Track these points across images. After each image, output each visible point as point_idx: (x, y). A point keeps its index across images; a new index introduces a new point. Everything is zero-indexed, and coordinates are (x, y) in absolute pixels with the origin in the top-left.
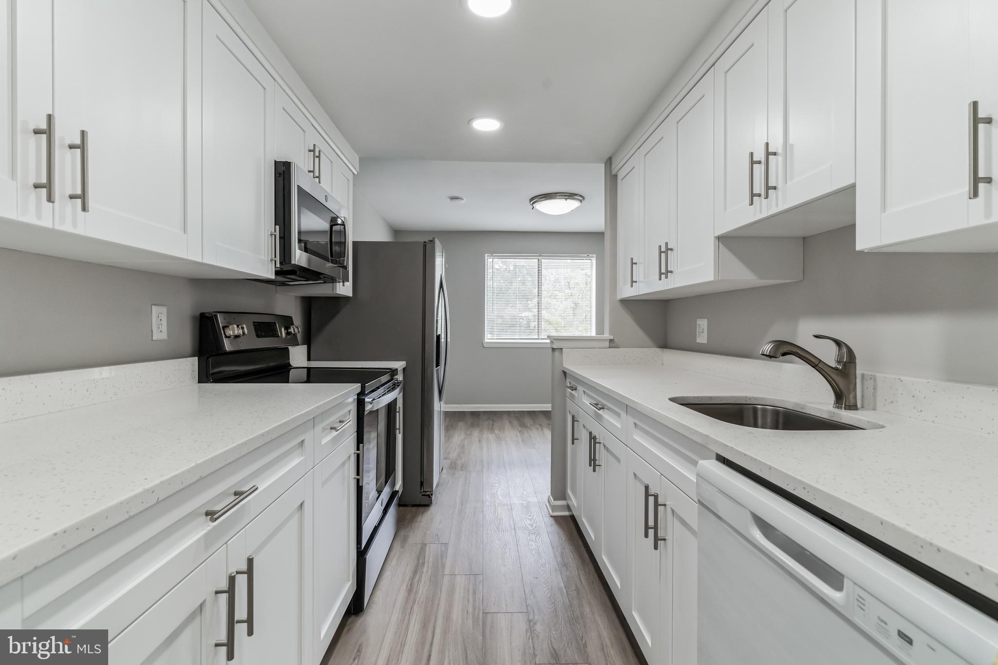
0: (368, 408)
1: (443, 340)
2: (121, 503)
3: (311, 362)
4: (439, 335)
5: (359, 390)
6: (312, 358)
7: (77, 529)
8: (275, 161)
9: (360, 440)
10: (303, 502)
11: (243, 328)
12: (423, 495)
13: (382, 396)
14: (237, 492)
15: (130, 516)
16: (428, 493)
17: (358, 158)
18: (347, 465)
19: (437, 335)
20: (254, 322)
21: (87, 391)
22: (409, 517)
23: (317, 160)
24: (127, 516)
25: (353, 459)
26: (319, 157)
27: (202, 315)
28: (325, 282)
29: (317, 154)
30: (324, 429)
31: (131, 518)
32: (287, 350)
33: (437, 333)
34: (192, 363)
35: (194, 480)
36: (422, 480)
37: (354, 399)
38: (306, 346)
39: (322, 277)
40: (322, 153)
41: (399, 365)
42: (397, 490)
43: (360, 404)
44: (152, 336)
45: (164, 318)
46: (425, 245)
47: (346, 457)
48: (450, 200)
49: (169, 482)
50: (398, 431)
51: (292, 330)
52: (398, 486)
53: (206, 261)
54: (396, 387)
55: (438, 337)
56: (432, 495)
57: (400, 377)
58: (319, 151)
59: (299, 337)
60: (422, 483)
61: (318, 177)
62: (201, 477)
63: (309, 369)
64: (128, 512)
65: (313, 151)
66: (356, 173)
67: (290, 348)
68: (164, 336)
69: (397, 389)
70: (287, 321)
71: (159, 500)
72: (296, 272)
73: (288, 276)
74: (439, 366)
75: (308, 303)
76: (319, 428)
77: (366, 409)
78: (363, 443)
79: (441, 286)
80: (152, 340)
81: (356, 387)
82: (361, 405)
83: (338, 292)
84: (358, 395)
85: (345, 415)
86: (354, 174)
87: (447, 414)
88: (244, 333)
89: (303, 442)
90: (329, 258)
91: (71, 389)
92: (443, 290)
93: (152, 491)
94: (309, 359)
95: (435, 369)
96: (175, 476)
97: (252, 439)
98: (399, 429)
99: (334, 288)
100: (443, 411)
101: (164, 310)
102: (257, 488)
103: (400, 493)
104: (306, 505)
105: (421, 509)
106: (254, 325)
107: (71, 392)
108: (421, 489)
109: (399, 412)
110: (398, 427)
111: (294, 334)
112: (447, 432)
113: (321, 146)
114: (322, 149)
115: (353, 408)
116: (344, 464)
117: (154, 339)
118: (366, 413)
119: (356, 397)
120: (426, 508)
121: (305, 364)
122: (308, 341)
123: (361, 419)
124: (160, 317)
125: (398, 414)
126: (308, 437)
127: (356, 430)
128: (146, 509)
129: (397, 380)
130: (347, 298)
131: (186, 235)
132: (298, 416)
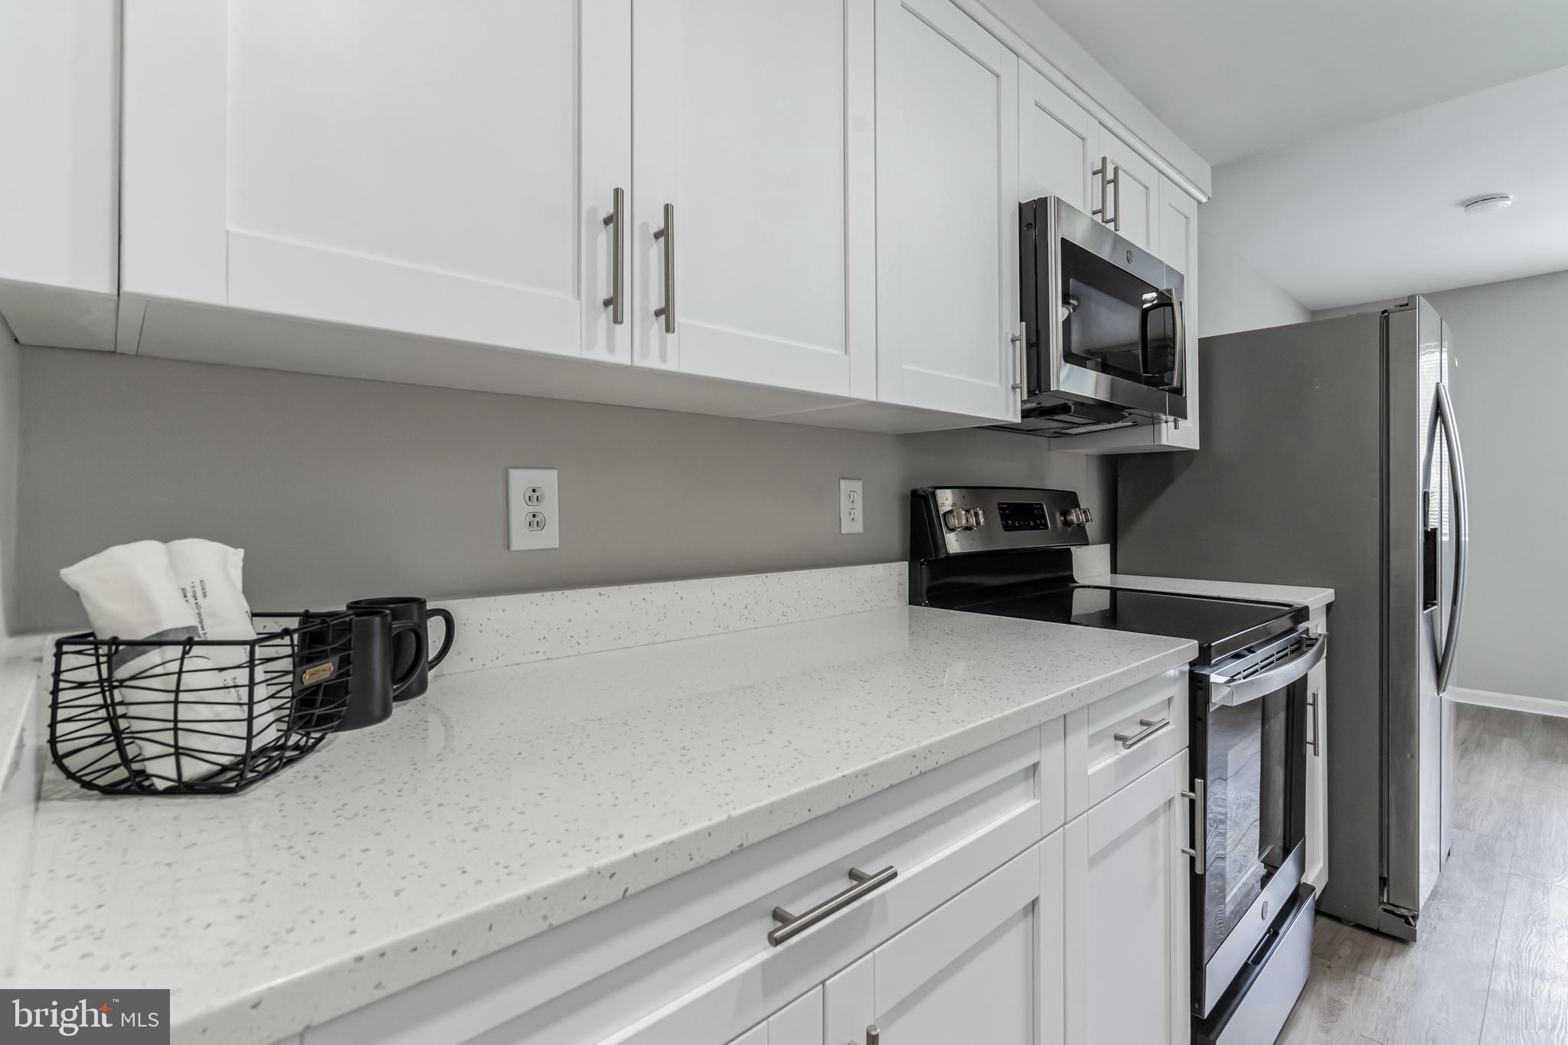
0: (1217, 699)
1: (1445, 539)
2: (529, 898)
3: (1118, 575)
4: (1434, 530)
5: (1194, 655)
6: (1119, 568)
7: (415, 950)
8: (1019, 203)
9: (1197, 767)
10: (1037, 898)
11: (976, 514)
12: (1386, 910)
13: (1262, 668)
14: (854, 871)
15: (550, 925)
16: (1405, 912)
17: (1210, 168)
18: (1161, 820)
19: (1426, 533)
20: (999, 504)
21: (746, 607)
22: (1345, 950)
23: (1110, 187)
24: (545, 926)
25: (1181, 809)
26: (1115, 181)
27: (914, 494)
28: (1135, 425)
29: (1110, 176)
30: (1094, 739)
31: (552, 929)
32: (1067, 554)
33: (1425, 524)
34: (900, 571)
35: (726, 851)
36: (1385, 875)
37: (1182, 673)
38: (1107, 547)
39: (1126, 414)
40: (1120, 172)
41: (1316, 598)
42: (1310, 882)
43: (1198, 688)
44: (840, 527)
45: (858, 499)
46: (1387, 318)
47: (1159, 801)
48: (1463, 209)
49: (652, 856)
50: (1310, 748)
51: (1073, 517)
52: (1316, 873)
53: (885, 398)
54: (1304, 648)
55: (1431, 537)
56: (1415, 918)
57: (1317, 625)
58: (1116, 170)
59: (1093, 529)
60: (1384, 881)
61: (1115, 220)
62: (741, 845)
63: (1114, 591)
64: (545, 918)
65: (1102, 171)
66: (1204, 200)
67: (1073, 549)
68: (858, 527)
69: (1304, 653)
70: (1068, 500)
71: (628, 893)
72: (1070, 407)
73: (1056, 417)
74: (1435, 604)
75: (1113, 466)
76: (1079, 739)
77: (1213, 700)
78: (1204, 777)
79: (1438, 411)
80: (840, 532)
81: (1189, 648)
82: (1200, 688)
83: (1164, 442)
84: (1192, 664)
85: (1156, 709)
86: (1199, 203)
87: (1462, 711)
88: (978, 523)
89: (1035, 766)
90: (1140, 375)
91: (725, 605)
92: (1444, 422)
93: (612, 873)
94: (1114, 570)
95: (1421, 615)
96: (672, 842)
97: (882, 764)
98: (1315, 744)
99: (1156, 434)
100: (1451, 702)
101: (857, 486)
102: (894, 875)
103: (1318, 892)
104: (1043, 906)
105: (1384, 945)
106: (1000, 509)
107: (725, 609)
108: (1381, 894)
109: (1314, 704)
110: (1310, 737)
111: (1078, 525)
112: (1462, 757)
113: (1118, 155)
114: (1120, 163)
115: (1180, 693)
116: (1153, 817)
117: (843, 532)
118: (1212, 709)
119: (1187, 668)
120: (1398, 946)
121: (1105, 578)
122: (1112, 535)
123: (1200, 719)
124: (852, 497)
125: (1310, 709)
126: (1050, 757)
127: (1188, 744)
128: (592, 913)
129: (1307, 631)
130: (1188, 453)
131: (847, 357)
132: (1015, 713)
